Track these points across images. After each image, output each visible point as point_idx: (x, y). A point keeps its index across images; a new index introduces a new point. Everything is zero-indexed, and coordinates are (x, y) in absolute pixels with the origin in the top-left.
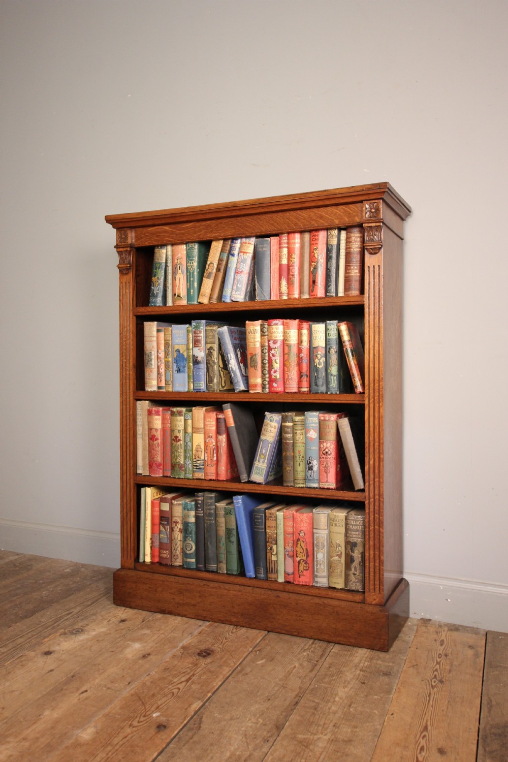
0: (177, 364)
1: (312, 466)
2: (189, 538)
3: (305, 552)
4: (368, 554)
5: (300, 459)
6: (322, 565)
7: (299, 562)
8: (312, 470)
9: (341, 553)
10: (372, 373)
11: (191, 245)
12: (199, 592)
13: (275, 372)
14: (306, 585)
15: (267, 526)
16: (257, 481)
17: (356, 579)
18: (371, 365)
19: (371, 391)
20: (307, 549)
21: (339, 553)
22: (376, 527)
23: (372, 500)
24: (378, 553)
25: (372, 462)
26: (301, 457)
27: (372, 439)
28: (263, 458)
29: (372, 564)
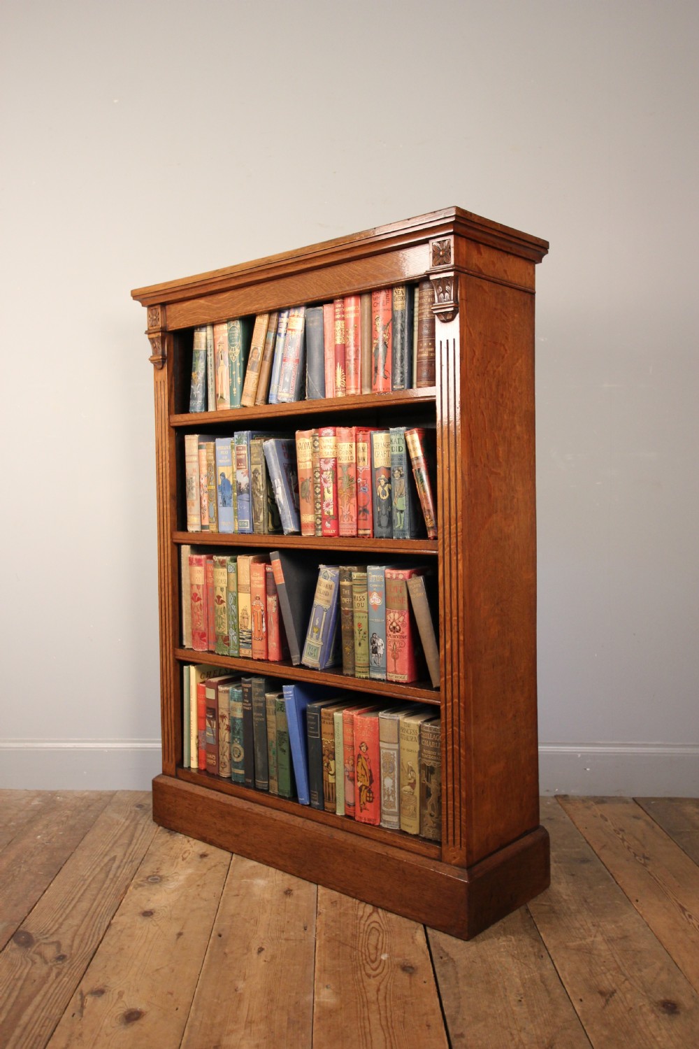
0: (222, 493)
1: (376, 648)
2: (236, 739)
3: (368, 774)
4: (445, 788)
5: (361, 635)
6: (391, 797)
7: (360, 789)
8: (376, 653)
9: (415, 781)
10: (446, 509)
11: (232, 324)
12: (242, 818)
13: (328, 505)
14: (370, 824)
15: (323, 731)
16: (310, 666)
17: (434, 822)
18: (446, 496)
19: (447, 536)
20: (370, 770)
21: (412, 781)
22: (455, 746)
23: (449, 704)
24: (458, 787)
25: (448, 646)
26: (362, 632)
27: (448, 610)
28: (317, 632)
29: (450, 803)
